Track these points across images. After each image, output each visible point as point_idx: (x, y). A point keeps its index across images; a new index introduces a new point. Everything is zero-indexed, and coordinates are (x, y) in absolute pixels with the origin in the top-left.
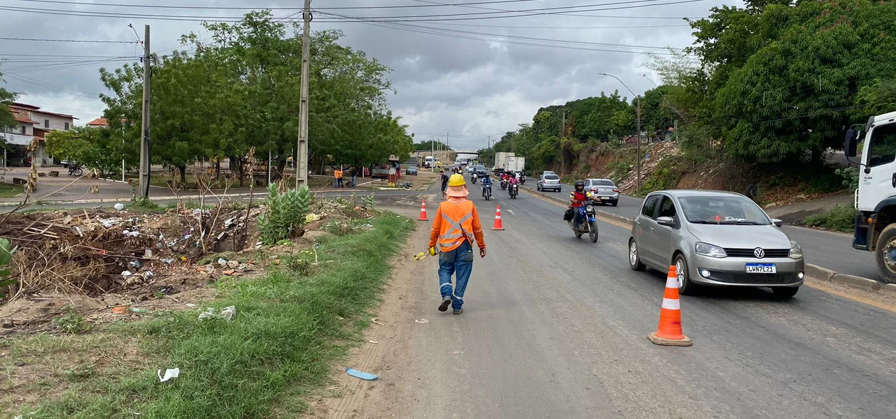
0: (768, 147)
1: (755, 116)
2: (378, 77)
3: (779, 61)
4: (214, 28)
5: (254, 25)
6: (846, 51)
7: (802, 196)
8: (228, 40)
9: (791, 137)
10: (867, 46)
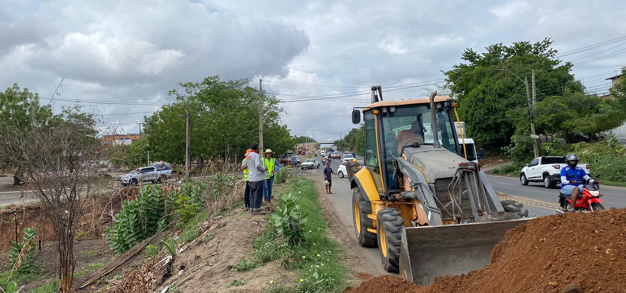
0: (481, 137)
1: (473, 122)
2: (276, 105)
3: (481, 95)
4: (186, 86)
5: (209, 83)
6: (509, 91)
7: (501, 160)
8: (193, 92)
9: (492, 132)
10: (518, 88)
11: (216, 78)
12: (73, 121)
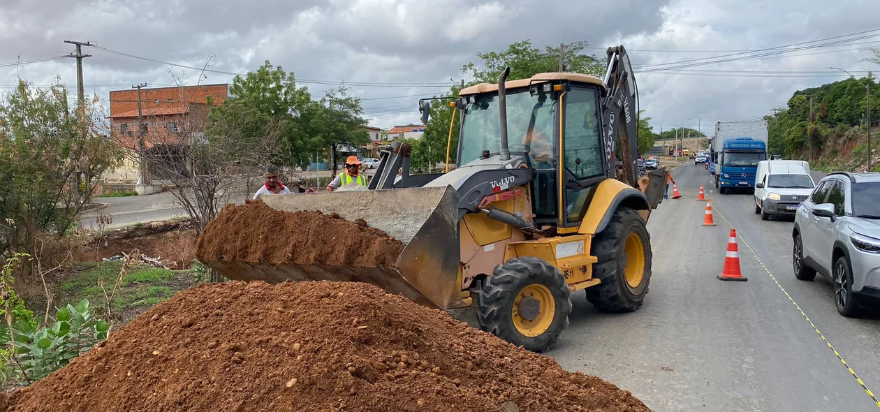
4: (486, 57)
5: (517, 52)
8: (496, 66)
11: (526, 43)
12: (337, 107)
